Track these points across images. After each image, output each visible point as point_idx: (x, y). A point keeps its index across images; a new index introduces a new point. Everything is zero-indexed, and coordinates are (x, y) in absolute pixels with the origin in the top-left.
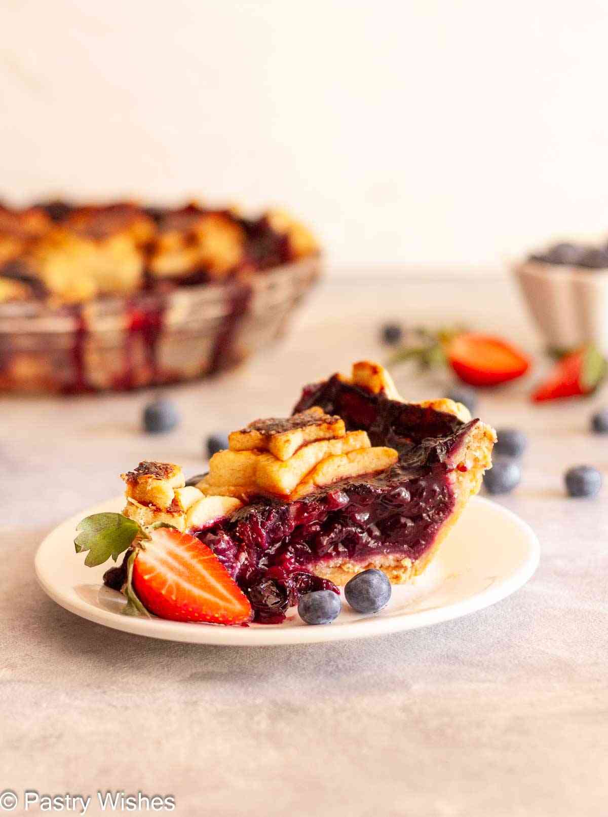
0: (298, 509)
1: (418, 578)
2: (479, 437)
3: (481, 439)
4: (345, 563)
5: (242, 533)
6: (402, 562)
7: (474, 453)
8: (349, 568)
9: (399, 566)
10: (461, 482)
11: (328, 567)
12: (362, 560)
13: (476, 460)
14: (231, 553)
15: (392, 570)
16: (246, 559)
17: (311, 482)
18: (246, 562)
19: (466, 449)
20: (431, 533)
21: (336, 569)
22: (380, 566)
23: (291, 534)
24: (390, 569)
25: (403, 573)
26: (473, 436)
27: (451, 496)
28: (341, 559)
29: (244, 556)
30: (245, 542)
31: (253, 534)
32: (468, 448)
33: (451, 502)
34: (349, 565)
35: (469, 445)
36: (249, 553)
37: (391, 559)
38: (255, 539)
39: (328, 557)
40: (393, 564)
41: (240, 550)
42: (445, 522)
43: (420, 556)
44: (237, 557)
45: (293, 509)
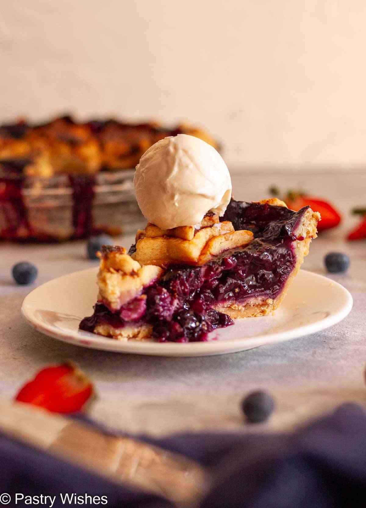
0: (206, 270)
1: (275, 311)
2: (310, 218)
3: (311, 219)
4: (233, 304)
5: (174, 287)
6: (267, 301)
7: (307, 228)
8: (235, 307)
9: (264, 304)
10: (299, 247)
11: (224, 307)
12: (243, 302)
13: (308, 233)
14: (168, 300)
15: (260, 307)
16: (178, 304)
17: (208, 253)
18: (178, 306)
19: (302, 226)
20: (283, 281)
21: (227, 308)
22: (253, 304)
23: (202, 286)
24: (259, 306)
25: (267, 308)
26: (306, 217)
27: (294, 257)
28: (231, 301)
29: (176, 302)
30: (176, 292)
31: (181, 287)
32: (303, 225)
33: (294, 261)
34: (236, 305)
35: (304, 223)
36: (179, 300)
37: (259, 300)
38: (183, 290)
39: (224, 300)
40: (261, 303)
41: (173, 298)
42: (290, 274)
43: (276, 297)
44: (171, 303)
45: (203, 270)
